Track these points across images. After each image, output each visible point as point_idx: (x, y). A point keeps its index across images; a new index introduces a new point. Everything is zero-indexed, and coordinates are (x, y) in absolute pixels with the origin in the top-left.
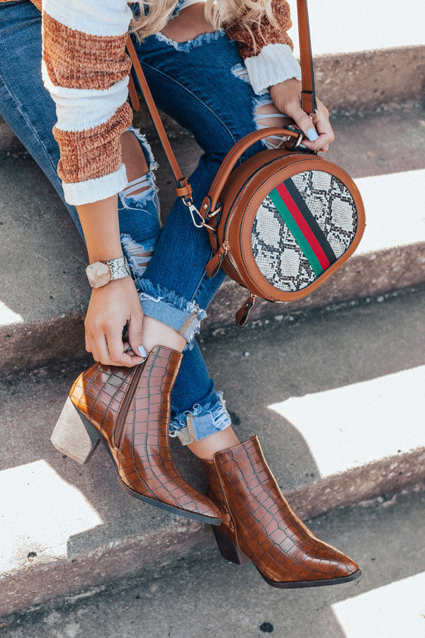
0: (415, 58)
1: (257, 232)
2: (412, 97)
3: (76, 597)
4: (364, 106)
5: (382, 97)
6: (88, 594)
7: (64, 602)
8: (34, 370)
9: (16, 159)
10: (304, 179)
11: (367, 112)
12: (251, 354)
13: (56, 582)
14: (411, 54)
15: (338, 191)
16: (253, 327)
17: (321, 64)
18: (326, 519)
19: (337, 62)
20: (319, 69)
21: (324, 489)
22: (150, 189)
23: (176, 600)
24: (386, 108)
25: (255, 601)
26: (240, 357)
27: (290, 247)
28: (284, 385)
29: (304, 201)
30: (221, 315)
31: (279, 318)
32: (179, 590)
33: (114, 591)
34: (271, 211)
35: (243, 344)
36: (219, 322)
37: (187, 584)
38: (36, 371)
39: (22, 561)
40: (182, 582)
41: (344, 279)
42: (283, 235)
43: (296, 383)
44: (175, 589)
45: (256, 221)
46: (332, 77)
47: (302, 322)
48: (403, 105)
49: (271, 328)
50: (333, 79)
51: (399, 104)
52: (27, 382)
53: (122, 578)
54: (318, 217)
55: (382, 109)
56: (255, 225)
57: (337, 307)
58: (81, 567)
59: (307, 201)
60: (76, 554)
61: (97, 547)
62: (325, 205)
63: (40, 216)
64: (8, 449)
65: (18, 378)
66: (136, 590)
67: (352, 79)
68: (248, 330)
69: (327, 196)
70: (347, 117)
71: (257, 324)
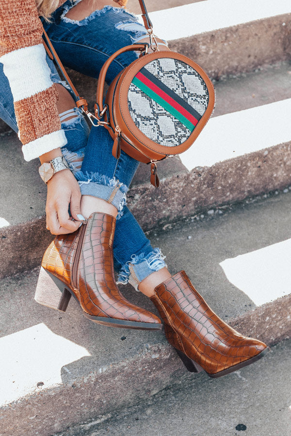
0: (270, 26)
1: (133, 109)
2: (279, 58)
3: (90, 425)
4: (245, 69)
5: (256, 61)
6: (98, 421)
7: (81, 429)
8: (34, 268)
9: (3, 136)
10: (154, 66)
11: (248, 73)
12: (193, 237)
13: (66, 407)
14: (266, 24)
15: (183, 69)
16: (193, 221)
17: (202, 39)
18: (277, 348)
19: (213, 36)
20: (201, 43)
21: (264, 317)
22: (78, 117)
23: (167, 418)
24: (262, 69)
25: (229, 410)
26: (185, 240)
27: (162, 114)
28: (220, 252)
29: (160, 81)
30: (164, 212)
31: (211, 212)
32: (168, 411)
33: (118, 418)
34: (138, 93)
35: (186, 232)
36: (165, 218)
37: (174, 406)
38: (35, 269)
39: (34, 389)
40: (170, 405)
41: (250, 173)
42: (154, 107)
43: (230, 250)
44: (165, 410)
45: (130, 102)
46: (213, 49)
47: (229, 213)
48: (274, 65)
49: (206, 220)
50: (215, 50)
51: (271, 65)
52: (29, 277)
53: (123, 407)
54: (175, 89)
55: (259, 70)
56: (130, 105)
57: (254, 200)
58: (82, 392)
59: (162, 80)
60: (74, 380)
61: (90, 373)
62: (177, 80)
63: (21, 164)
64: (18, 319)
65: (23, 275)
66: (135, 414)
67: (228, 48)
68: (189, 224)
69: (176, 74)
70: (235, 79)
71: (195, 219)
